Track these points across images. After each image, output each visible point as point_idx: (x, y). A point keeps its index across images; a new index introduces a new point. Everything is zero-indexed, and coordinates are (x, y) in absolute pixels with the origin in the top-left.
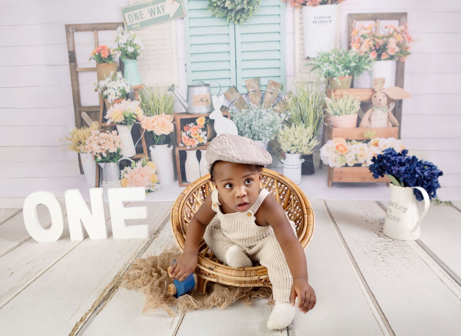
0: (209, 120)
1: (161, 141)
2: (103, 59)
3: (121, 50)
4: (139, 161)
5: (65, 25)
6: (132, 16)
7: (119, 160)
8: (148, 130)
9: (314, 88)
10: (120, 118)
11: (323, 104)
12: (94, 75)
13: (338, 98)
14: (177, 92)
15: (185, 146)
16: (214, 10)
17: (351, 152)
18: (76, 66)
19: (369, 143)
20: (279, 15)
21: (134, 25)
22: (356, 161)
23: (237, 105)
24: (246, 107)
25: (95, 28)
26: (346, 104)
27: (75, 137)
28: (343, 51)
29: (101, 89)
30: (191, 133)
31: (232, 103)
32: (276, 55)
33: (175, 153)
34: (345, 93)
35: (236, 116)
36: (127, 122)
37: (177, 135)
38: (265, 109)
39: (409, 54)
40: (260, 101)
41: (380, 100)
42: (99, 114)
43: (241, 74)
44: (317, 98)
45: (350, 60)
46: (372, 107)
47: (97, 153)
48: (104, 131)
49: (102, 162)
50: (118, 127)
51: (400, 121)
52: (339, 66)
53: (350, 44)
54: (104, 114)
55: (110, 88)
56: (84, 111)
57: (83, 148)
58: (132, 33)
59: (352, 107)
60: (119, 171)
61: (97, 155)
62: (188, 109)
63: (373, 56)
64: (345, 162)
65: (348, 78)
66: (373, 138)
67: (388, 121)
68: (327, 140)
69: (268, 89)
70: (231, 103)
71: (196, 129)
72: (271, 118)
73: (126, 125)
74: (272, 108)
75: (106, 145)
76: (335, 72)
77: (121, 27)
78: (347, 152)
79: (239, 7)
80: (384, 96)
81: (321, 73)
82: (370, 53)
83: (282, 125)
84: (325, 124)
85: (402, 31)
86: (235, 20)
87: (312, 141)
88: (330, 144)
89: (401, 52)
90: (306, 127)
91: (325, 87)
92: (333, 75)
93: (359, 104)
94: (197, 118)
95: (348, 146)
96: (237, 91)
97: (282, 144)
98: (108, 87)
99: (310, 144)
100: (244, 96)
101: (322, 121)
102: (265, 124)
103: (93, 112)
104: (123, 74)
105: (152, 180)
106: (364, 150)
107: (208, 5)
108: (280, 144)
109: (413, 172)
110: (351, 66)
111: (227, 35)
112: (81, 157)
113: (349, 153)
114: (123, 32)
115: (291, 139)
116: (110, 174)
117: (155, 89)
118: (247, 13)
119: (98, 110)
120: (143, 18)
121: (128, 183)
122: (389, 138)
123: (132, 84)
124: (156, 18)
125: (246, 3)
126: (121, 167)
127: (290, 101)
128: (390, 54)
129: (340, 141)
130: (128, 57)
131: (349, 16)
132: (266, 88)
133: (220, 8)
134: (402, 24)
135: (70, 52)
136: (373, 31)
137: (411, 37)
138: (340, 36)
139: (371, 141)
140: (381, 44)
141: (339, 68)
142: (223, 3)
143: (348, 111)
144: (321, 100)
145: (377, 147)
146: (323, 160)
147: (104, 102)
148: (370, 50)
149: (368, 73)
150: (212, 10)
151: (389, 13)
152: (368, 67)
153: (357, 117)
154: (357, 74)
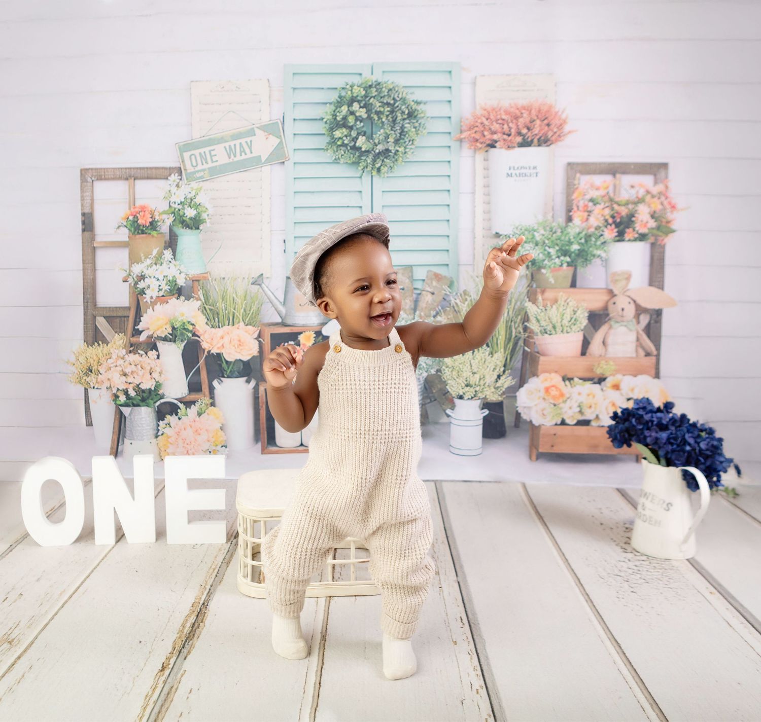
0: (321, 337)
1: (234, 371)
2: (141, 227)
3: (173, 213)
4: (193, 406)
5: (81, 170)
6: (196, 157)
7: (158, 403)
8: (212, 352)
10: (164, 329)
11: (523, 313)
12: (124, 254)
13: (549, 305)
14: (267, 287)
16: (337, 151)
17: (571, 399)
18: (93, 239)
19: (603, 383)
20: (449, 162)
21: (198, 171)
22: (580, 415)
25: (132, 175)
26: (563, 315)
27: (82, 359)
28: (559, 225)
29: (133, 279)
32: (442, 229)
33: (258, 394)
34: (562, 296)
36: (176, 337)
39: (673, 231)
40: (413, 306)
41: (623, 310)
42: (128, 320)
44: (513, 304)
45: (570, 239)
46: (609, 322)
47: (118, 390)
48: (134, 352)
49: (126, 405)
50: (160, 345)
51: (658, 347)
52: (551, 250)
53: (571, 214)
54: (137, 320)
55: (150, 277)
56: (101, 316)
57: (94, 381)
58: (194, 185)
59: (573, 320)
60: (155, 423)
61: (119, 394)
62: (285, 317)
63: (609, 234)
64: (562, 416)
65: (567, 271)
66: (611, 375)
67: (637, 346)
68: (530, 378)
69: (427, 286)
73: (175, 341)
74: (432, 318)
75: (136, 376)
76: (544, 260)
77: (177, 175)
78: (565, 399)
79: (380, 148)
80: (630, 303)
82: (605, 230)
84: (526, 348)
85: (660, 193)
86: (372, 168)
87: (502, 378)
88: (533, 384)
89: (658, 228)
90: (491, 354)
91: (526, 285)
92: (541, 264)
93: (587, 315)
94: (300, 333)
95: (566, 388)
97: (449, 382)
98: (147, 276)
99: (498, 384)
101: (521, 343)
103: (116, 318)
104: (174, 254)
105: (214, 440)
106: (594, 397)
107: (327, 143)
108: (445, 382)
109: (681, 441)
110: (572, 250)
111: (358, 193)
112: (89, 395)
113: (569, 400)
114: (179, 183)
115: (465, 375)
116: (139, 427)
117: (228, 282)
118: (394, 157)
119: (125, 315)
120: (214, 160)
121: (171, 444)
122: (640, 377)
123: (190, 271)
124: (238, 161)
125: (393, 140)
126: (161, 415)
127: (464, 307)
128: (640, 232)
129: (552, 379)
130: (185, 226)
131: (569, 167)
132: (423, 285)
133: (347, 148)
134: (659, 181)
135: (84, 213)
136: (610, 192)
137: (676, 204)
138: (553, 200)
139: (607, 380)
140: (623, 214)
141: (552, 254)
142: (353, 140)
143: (567, 327)
144: (519, 307)
145: (618, 391)
146: (522, 413)
147: (138, 301)
148: (606, 224)
149: (602, 262)
150: (334, 150)
151: (637, 164)
152: (601, 252)
153: (582, 339)
154: (583, 264)
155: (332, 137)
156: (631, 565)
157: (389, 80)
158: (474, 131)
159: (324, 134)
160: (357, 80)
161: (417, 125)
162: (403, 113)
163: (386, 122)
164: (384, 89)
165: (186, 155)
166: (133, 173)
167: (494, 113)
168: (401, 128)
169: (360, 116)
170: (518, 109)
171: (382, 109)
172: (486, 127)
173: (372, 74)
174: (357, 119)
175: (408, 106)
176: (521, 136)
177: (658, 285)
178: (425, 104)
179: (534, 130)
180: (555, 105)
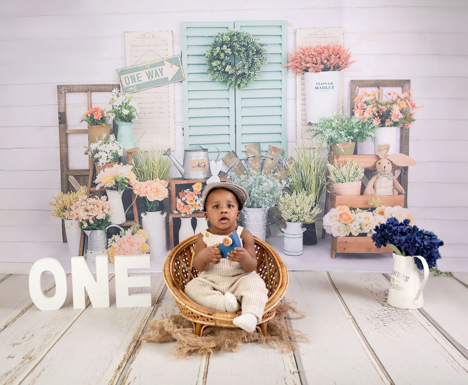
1: (154, 208)
2: (96, 121)
3: (115, 112)
4: (129, 229)
5: (57, 86)
6: (128, 78)
7: (108, 228)
8: (140, 196)
9: (316, 154)
10: (111, 183)
11: (326, 170)
12: (86, 137)
14: (173, 156)
15: (180, 213)
16: (214, 74)
17: (355, 221)
18: (66, 128)
19: (374, 211)
20: (281, 80)
21: (130, 87)
22: (360, 230)
23: (235, 171)
24: (245, 173)
25: (89, 89)
26: (350, 171)
27: (60, 202)
28: (346, 117)
29: (92, 153)
30: (186, 199)
31: (231, 169)
32: (277, 120)
33: (168, 221)
34: (349, 159)
35: (234, 182)
36: (118, 187)
37: (172, 202)
38: (266, 175)
39: (414, 120)
40: (260, 167)
41: (385, 167)
42: (88, 178)
43: (240, 139)
44: (320, 165)
45: (353, 126)
46: (377, 174)
47: (83, 220)
48: (93, 197)
49: (88, 229)
50: (108, 192)
51: (406, 189)
52: (342, 132)
53: (353, 111)
54: (94, 177)
55: (102, 151)
56: (72, 175)
57: (68, 215)
58: (128, 95)
59: (355, 174)
60: (106, 240)
61: (83, 222)
62: (184, 174)
63: (376, 122)
64: (350, 231)
65: (351, 145)
66: (378, 206)
67: (393, 188)
68: (330, 209)
69: (269, 155)
70: (229, 169)
71: (192, 195)
72: (272, 184)
73: (117, 190)
74: (272, 174)
75: (93, 212)
76: (338, 139)
77: (117, 89)
78: (351, 221)
79: (240, 72)
80: (389, 163)
81: (323, 139)
82: (374, 120)
83: (283, 192)
84: (328, 191)
85: (406, 98)
86: (235, 85)
87: (314, 209)
88: (333, 212)
89: (405, 118)
90: (308, 195)
91: (328, 153)
92: (336, 141)
93: (364, 171)
94: (194, 184)
95: (352, 215)
96: (237, 157)
97: (283, 212)
98: (99, 150)
99: (312, 213)
100: (243, 162)
101: (325, 188)
102: (265, 190)
103: (81, 176)
104: (116, 137)
105: (142, 249)
106: (369, 219)
107: (208, 69)
108: (280, 211)
110: (355, 132)
111: (227, 100)
112: (65, 224)
113: (354, 221)
114: (118, 94)
115: (292, 207)
116: (96, 242)
117: (149, 153)
118: (248, 78)
119: (87, 174)
120: (140, 80)
121: (116, 252)
122: (395, 207)
123: (126, 147)
124: (154, 80)
125: (247, 68)
126: (109, 235)
127: (291, 167)
128: (394, 121)
129: (343, 209)
130: (122, 120)
131: (352, 83)
132: (266, 154)
133: (220, 73)
134: (405, 91)
135: (60, 113)
136: (376, 97)
137: (415, 104)
138: (343, 103)
139: (376, 209)
140: (384, 110)
141: (342, 135)
142: (223, 68)
143: (352, 178)
144: (323, 167)
145: (383, 216)
146: (326, 230)
147: (94, 166)
148: (374, 116)
149: (372, 139)
150: (212, 74)
151: (392, 80)
152: (371, 133)
153: (361, 185)
154: (361, 141)
155: (211, 65)
157: (245, 31)
158: (295, 62)
159: (206, 64)
160: (225, 31)
161: (261, 58)
162: (253, 51)
163: (243, 57)
164: (241, 37)
166: (90, 88)
167: (307, 51)
168: (252, 60)
169: (228, 53)
170: (321, 48)
171: (241, 49)
172: (303, 59)
173: (234, 28)
174: (225, 55)
175: (256, 47)
176: (323, 65)
177: (405, 153)
178: (266, 46)
179: (331, 61)
180: (343, 46)
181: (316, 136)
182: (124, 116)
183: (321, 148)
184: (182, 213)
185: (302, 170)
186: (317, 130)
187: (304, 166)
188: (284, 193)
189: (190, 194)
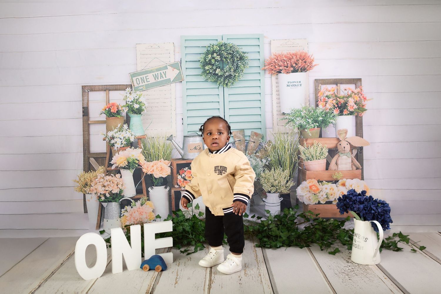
1: (159, 183)
2: (112, 114)
3: (128, 106)
4: (138, 201)
5: (82, 86)
6: (139, 80)
7: (121, 200)
8: (148, 174)
9: (289, 138)
10: (124, 163)
11: (297, 151)
12: (104, 127)
13: (309, 146)
14: (174, 141)
15: (180, 187)
16: (207, 76)
17: (323, 192)
18: (88, 120)
19: (337, 183)
20: (260, 80)
21: (140, 86)
22: (327, 199)
25: (107, 89)
26: (316, 151)
27: (82, 179)
28: (312, 108)
29: (109, 139)
30: (185, 176)
32: (257, 111)
33: (171, 194)
34: (315, 142)
36: (130, 167)
37: (174, 178)
38: (249, 156)
39: (366, 110)
40: (245, 149)
41: (344, 147)
42: (106, 159)
44: (292, 146)
45: (318, 115)
46: (338, 153)
47: (101, 194)
48: (109, 175)
49: (105, 202)
50: (122, 171)
51: (362, 165)
52: (309, 120)
53: (318, 103)
54: (111, 159)
55: (117, 138)
56: (92, 157)
57: (89, 190)
58: (138, 93)
59: (321, 153)
60: (119, 210)
61: (101, 196)
62: (183, 156)
63: (336, 112)
64: (318, 200)
65: (317, 130)
66: (340, 179)
67: (352, 165)
68: (302, 182)
69: (251, 139)
73: (129, 169)
74: (254, 154)
75: (110, 187)
76: (306, 125)
77: (130, 88)
78: (319, 191)
79: (227, 74)
80: (347, 144)
81: (295, 125)
82: (334, 110)
83: (263, 168)
84: (300, 167)
85: (358, 92)
86: (224, 84)
87: (289, 182)
88: (304, 185)
89: (359, 109)
90: (283, 170)
91: (298, 137)
92: (305, 127)
93: (327, 150)
95: (320, 186)
97: (264, 185)
98: (115, 137)
99: (287, 185)
101: (297, 165)
103: (100, 158)
104: (129, 126)
105: (149, 217)
106: (333, 190)
107: (202, 72)
108: (262, 185)
109: (370, 208)
110: (319, 120)
111: (217, 96)
112: (86, 197)
113: (321, 192)
114: (131, 92)
116: (112, 212)
117: (156, 139)
118: (234, 78)
119: (105, 157)
120: (148, 81)
121: (128, 220)
122: (354, 179)
123: (136, 134)
124: (159, 81)
125: (233, 71)
126: (122, 206)
127: (269, 148)
128: (350, 111)
129: (312, 182)
130: (134, 112)
131: (316, 81)
132: (249, 138)
133: (211, 74)
134: (357, 87)
135: (84, 107)
136: (335, 93)
137: (366, 97)
138: (309, 97)
139: (339, 182)
140: (342, 102)
141: (310, 122)
142: (214, 71)
143: (319, 156)
144: (295, 148)
145: (344, 187)
146: (299, 199)
147: (111, 149)
148: (334, 107)
149: (333, 125)
150: (205, 76)
151: (347, 79)
152: (333, 120)
153: (326, 162)
154: (325, 126)
155: (204, 69)
156: (350, 268)
157: (231, 42)
158: (271, 65)
159: (200, 68)
160: (215, 43)
161: (244, 63)
162: (237, 57)
163: (229, 62)
164: (228, 47)
165: (134, 79)
166: (108, 87)
167: (280, 57)
168: (237, 64)
169: (217, 59)
170: (291, 55)
171: (228, 56)
172: (276, 64)
173: (222, 40)
174: (216, 61)
175: (240, 54)
176: (293, 67)
177: (360, 135)
178: (247, 53)
179: (299, 64)
180: (308, 52)
181: (289, 123)
182: (135, 110)
183: (293, 132)
184: (182, 187)
185: (278, 151)
186: (289, 119)
187: (280, 148)
188: (265, 169)
189: (188, 172)
